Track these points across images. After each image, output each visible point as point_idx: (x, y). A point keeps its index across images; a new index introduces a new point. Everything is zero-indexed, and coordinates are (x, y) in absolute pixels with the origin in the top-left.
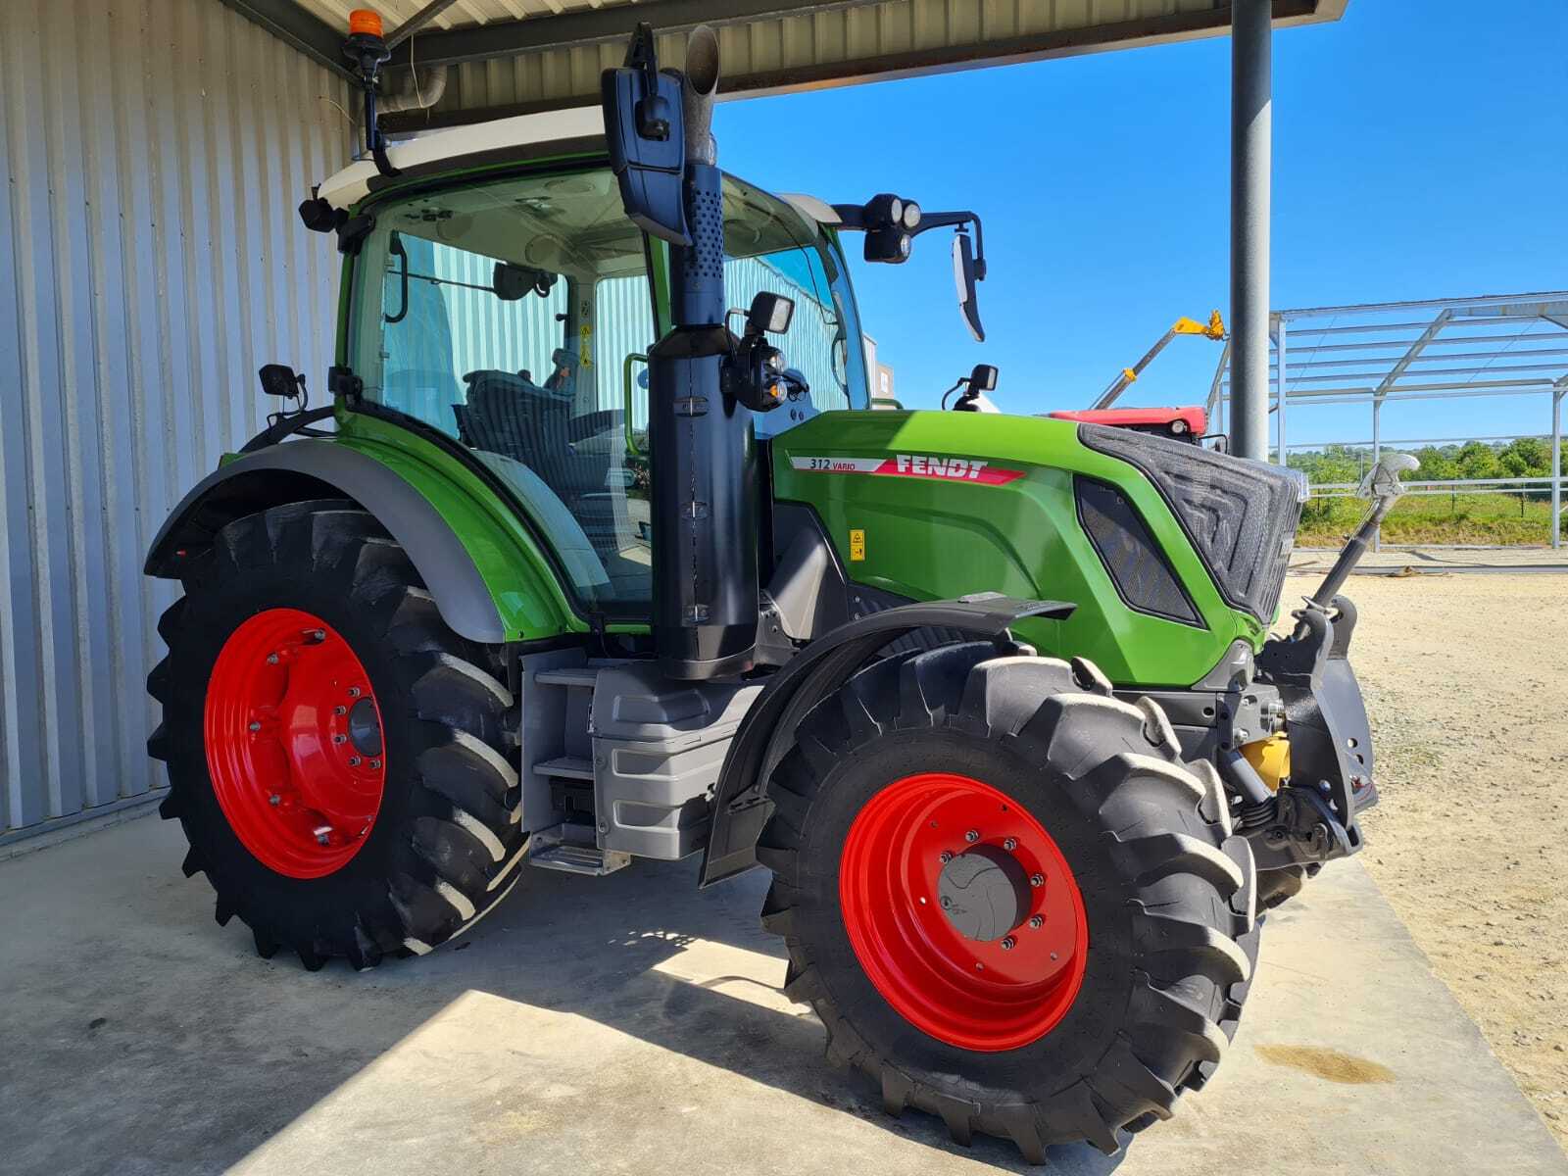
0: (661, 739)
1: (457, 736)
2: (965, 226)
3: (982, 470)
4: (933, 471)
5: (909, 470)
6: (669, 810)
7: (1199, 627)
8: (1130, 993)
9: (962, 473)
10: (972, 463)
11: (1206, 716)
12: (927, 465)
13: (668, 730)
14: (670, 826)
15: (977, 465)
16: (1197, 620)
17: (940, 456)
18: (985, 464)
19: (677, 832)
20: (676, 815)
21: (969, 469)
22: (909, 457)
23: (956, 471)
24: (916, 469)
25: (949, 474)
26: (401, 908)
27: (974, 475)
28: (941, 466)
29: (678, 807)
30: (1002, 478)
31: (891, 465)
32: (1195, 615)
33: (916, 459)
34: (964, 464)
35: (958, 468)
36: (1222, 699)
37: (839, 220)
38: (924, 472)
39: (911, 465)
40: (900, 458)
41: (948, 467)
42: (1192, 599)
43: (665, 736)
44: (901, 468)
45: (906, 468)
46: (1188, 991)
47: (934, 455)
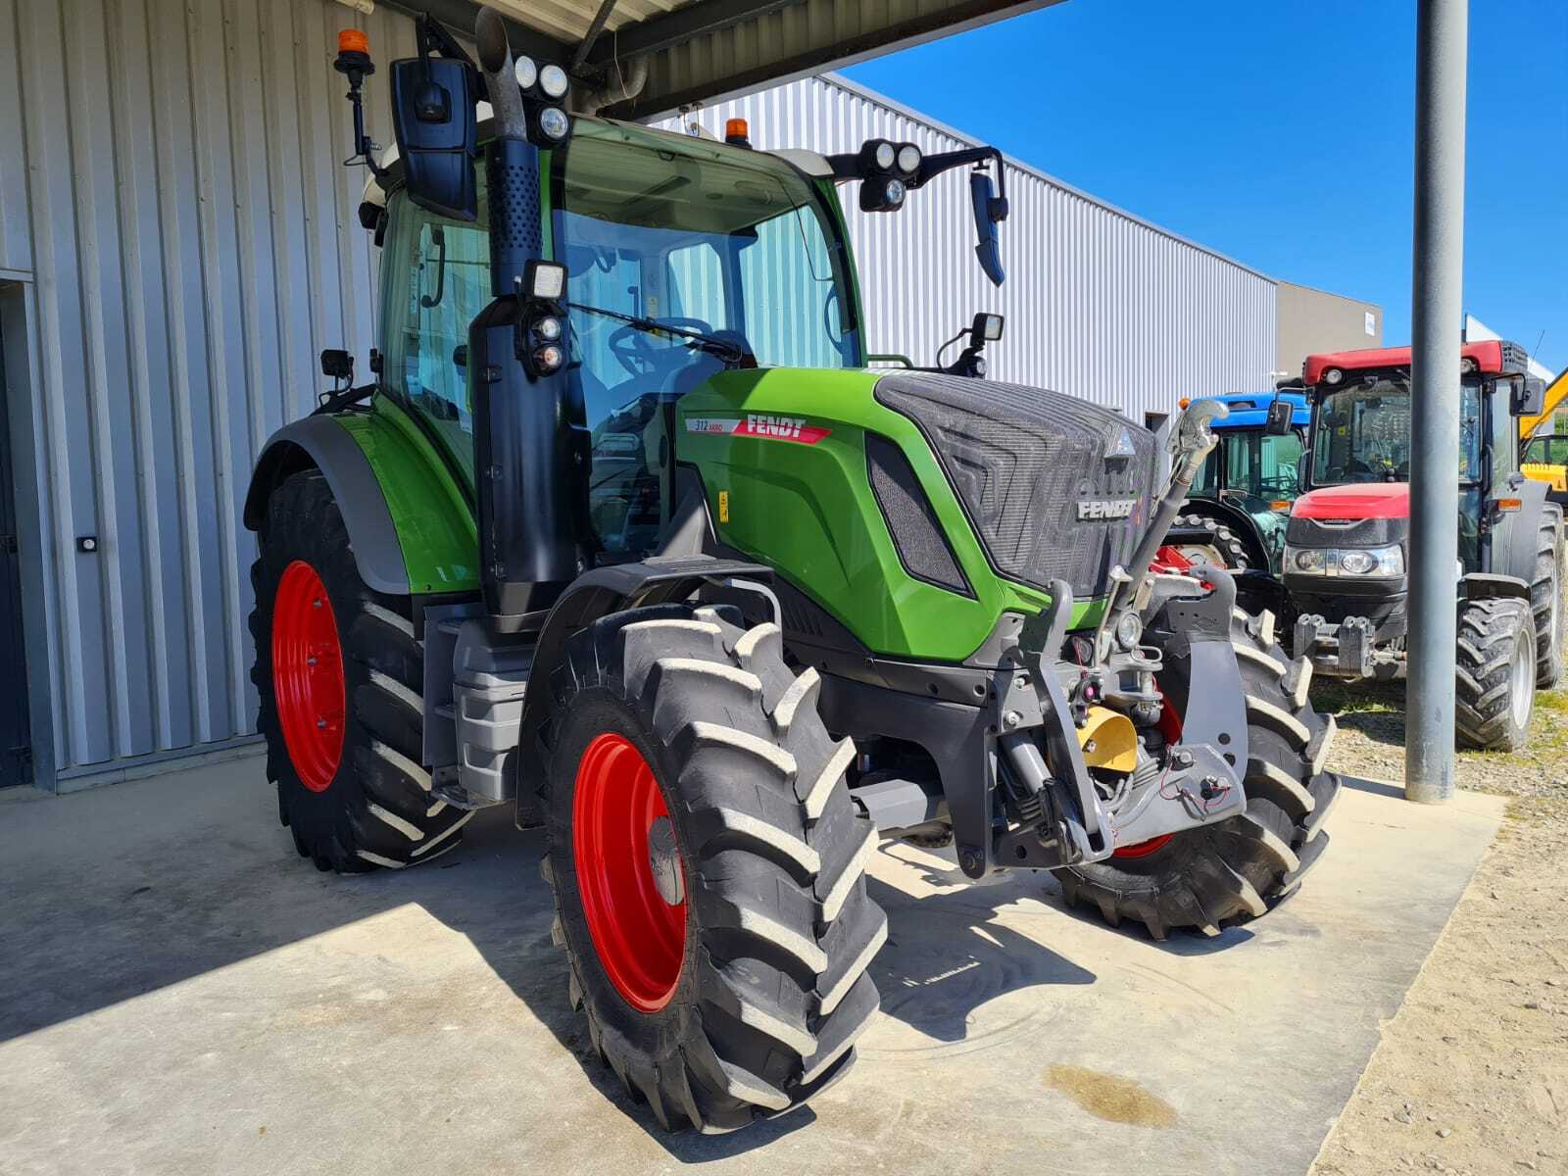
0: (486, 687)
1: (373, 675)
2: (985, 162)
3: (802, 429)
4: (770, 431)
5: (755, 429)
6: (494, 754)
7: (968, 597)
9: (788, 432)
10: (796, 421)
11: (976, 694)
12: (766, 425)
13: (493, 681)
14: (495, 769)
15: (799, 423)
16: (967, 589)
17: (777, 415)
18: (804, 422)
19: (500, 775)
20: (501, 759)
21: (794, 428)
22: (756, 417)
23: (785, 430)
24: (759, 430)
25: (781, 434)
26: (355, 823)
27: (796, 434)
28: (776, 425)
29: (503, 752)
30: (814, 436)
31: (743, 426)
32: (966, 585)
33: (760, 419)
34: (790, 423)
35: (786, 427)
36: (992, 678)
37: (832, 172)
38: (763, 432)
39: (756, 425)
40: (751, 417)
41: (779, 426)
42: (962, 568)
43: (489, 685)
44: (750, 428)
45: (753, 429)
46: (740, 973)
47: (772, 414)
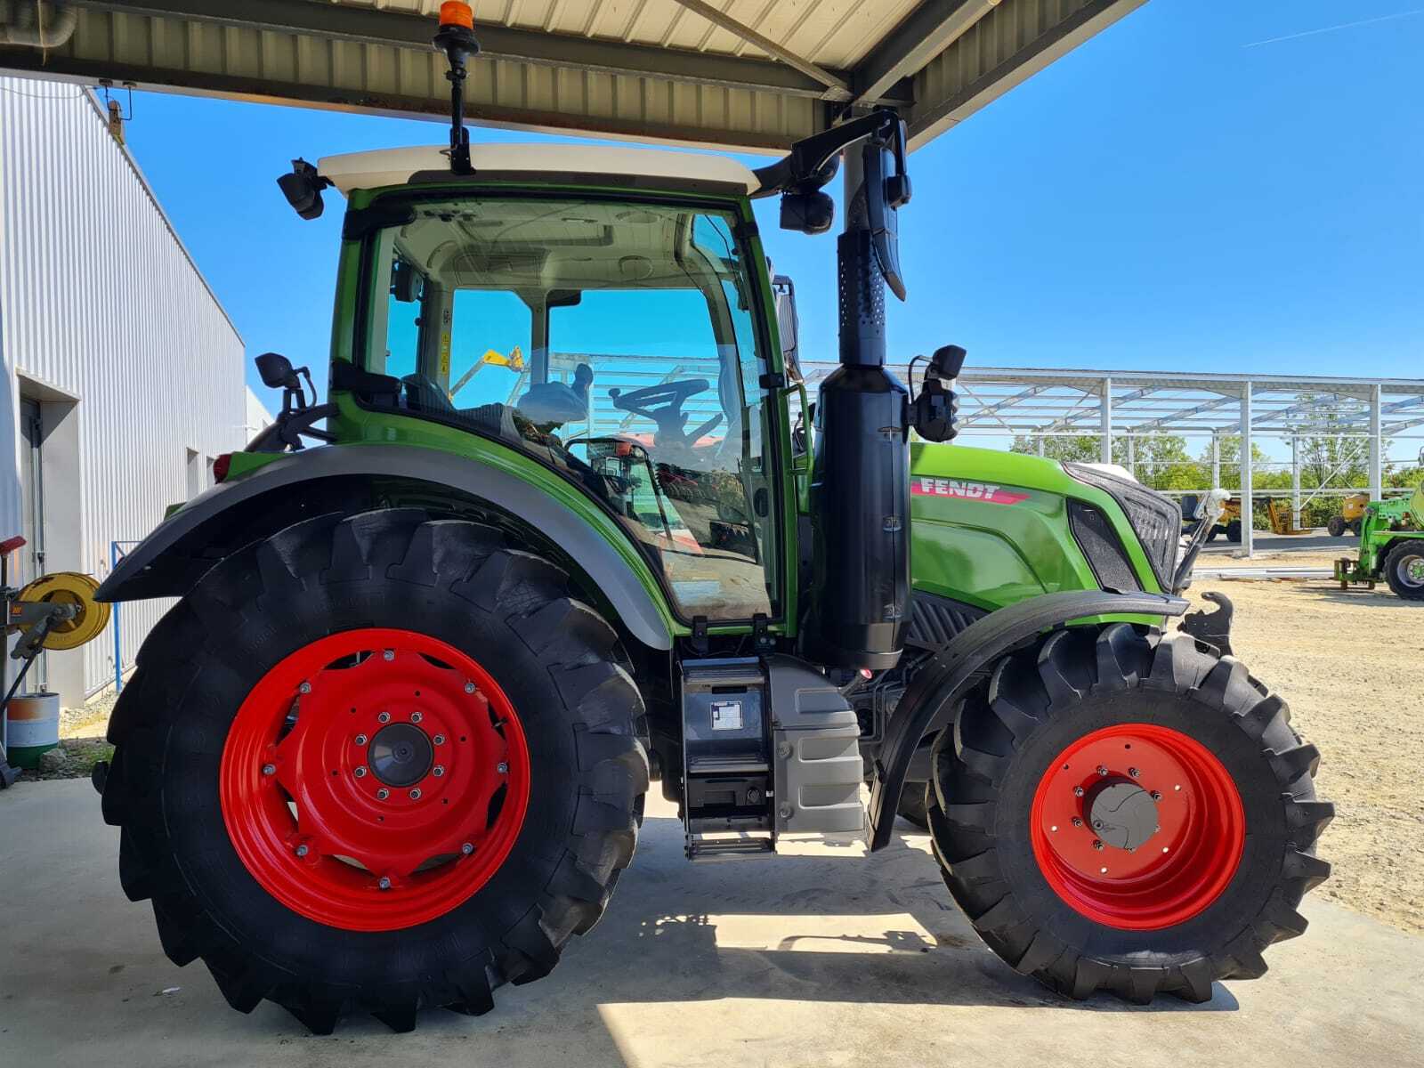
3: (996, 493)
4: (954, 492)
5: (932, 491)
8: (1284, 857)
9: (978, 494)
10: (987, 487)
12: (948, 487)
15: (992, 489)
17: (960, 480)
18: (998, 488)
21: (985, 491)
22: (932, 481)
23: (974, 493)
24: (939, 490)
25: (968, 495)
26: (549, 933)
27: (989, 496)
28: (961, 488)
30: (1012, 499)
31: (916, 486)
33: (939, 482)
34: (980, 487)
35: (975, 490)
38: (946, 493)
39: (934, 487)
40: (924, 480)
41: (966, 490)
44: (926, 489)
45: (930, 489)
47: (953, 479)
